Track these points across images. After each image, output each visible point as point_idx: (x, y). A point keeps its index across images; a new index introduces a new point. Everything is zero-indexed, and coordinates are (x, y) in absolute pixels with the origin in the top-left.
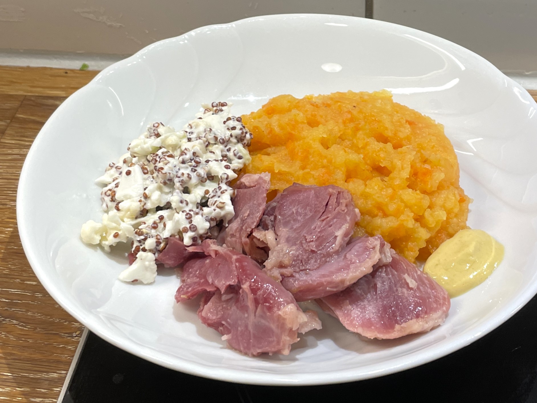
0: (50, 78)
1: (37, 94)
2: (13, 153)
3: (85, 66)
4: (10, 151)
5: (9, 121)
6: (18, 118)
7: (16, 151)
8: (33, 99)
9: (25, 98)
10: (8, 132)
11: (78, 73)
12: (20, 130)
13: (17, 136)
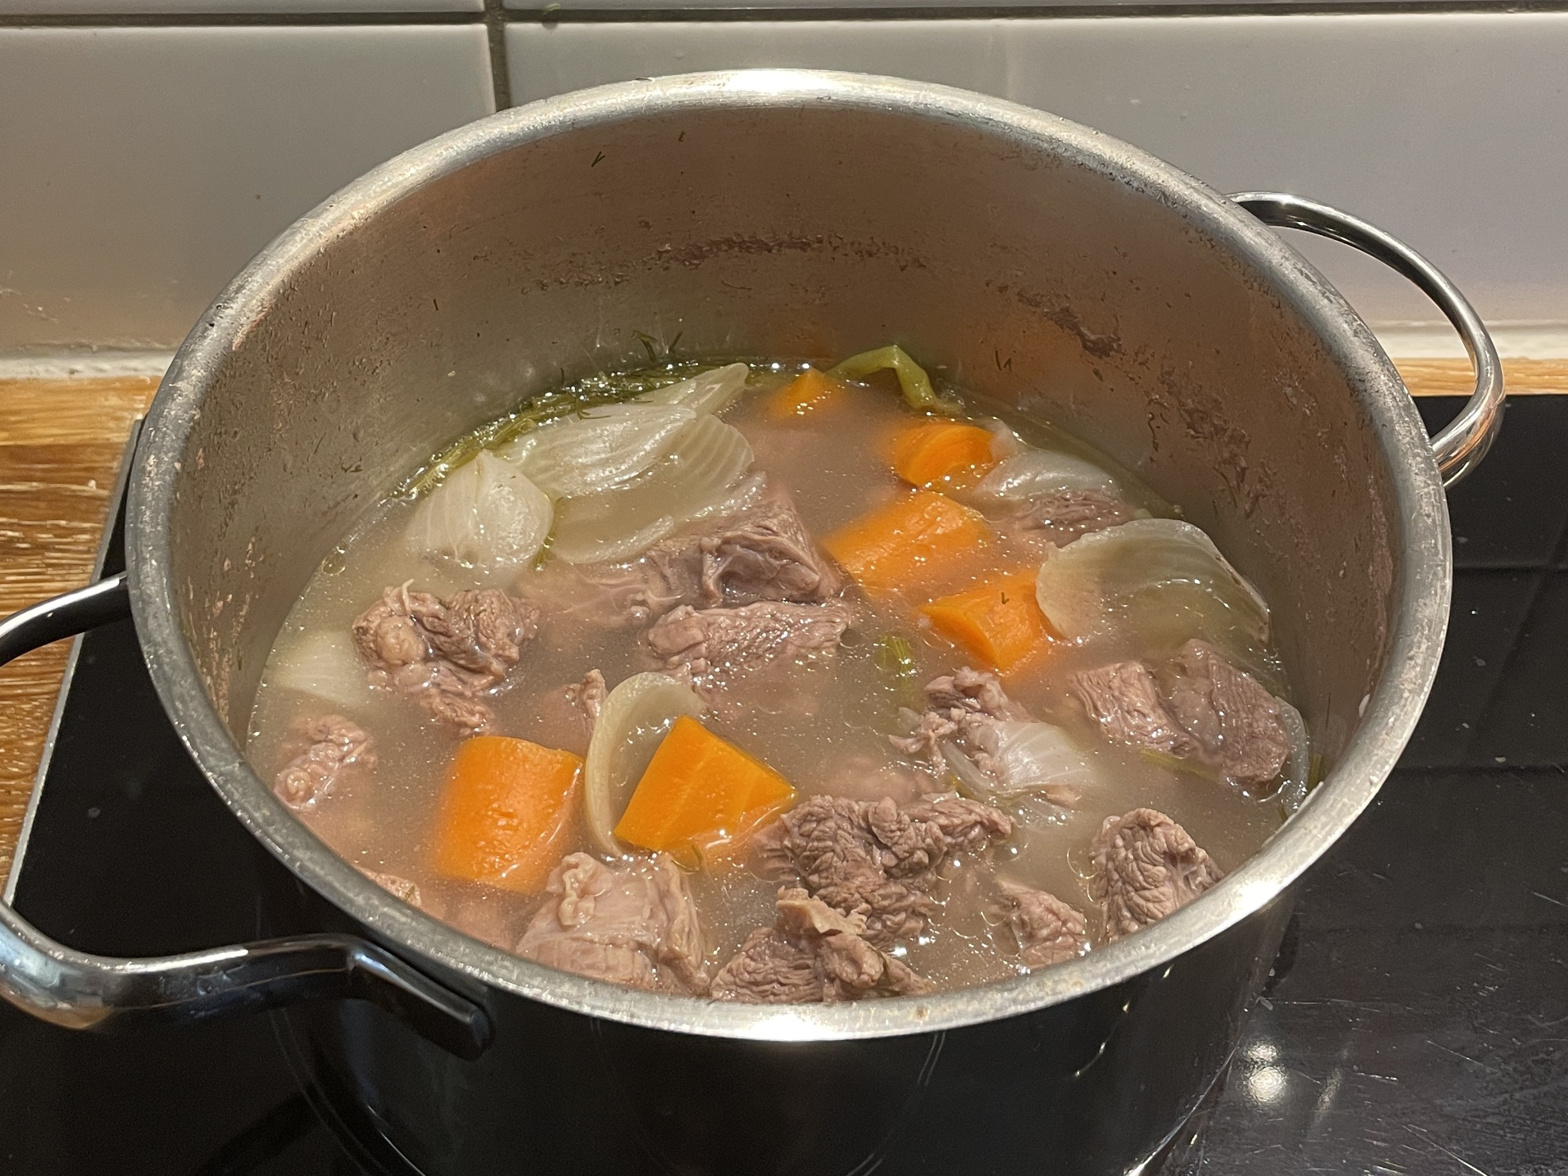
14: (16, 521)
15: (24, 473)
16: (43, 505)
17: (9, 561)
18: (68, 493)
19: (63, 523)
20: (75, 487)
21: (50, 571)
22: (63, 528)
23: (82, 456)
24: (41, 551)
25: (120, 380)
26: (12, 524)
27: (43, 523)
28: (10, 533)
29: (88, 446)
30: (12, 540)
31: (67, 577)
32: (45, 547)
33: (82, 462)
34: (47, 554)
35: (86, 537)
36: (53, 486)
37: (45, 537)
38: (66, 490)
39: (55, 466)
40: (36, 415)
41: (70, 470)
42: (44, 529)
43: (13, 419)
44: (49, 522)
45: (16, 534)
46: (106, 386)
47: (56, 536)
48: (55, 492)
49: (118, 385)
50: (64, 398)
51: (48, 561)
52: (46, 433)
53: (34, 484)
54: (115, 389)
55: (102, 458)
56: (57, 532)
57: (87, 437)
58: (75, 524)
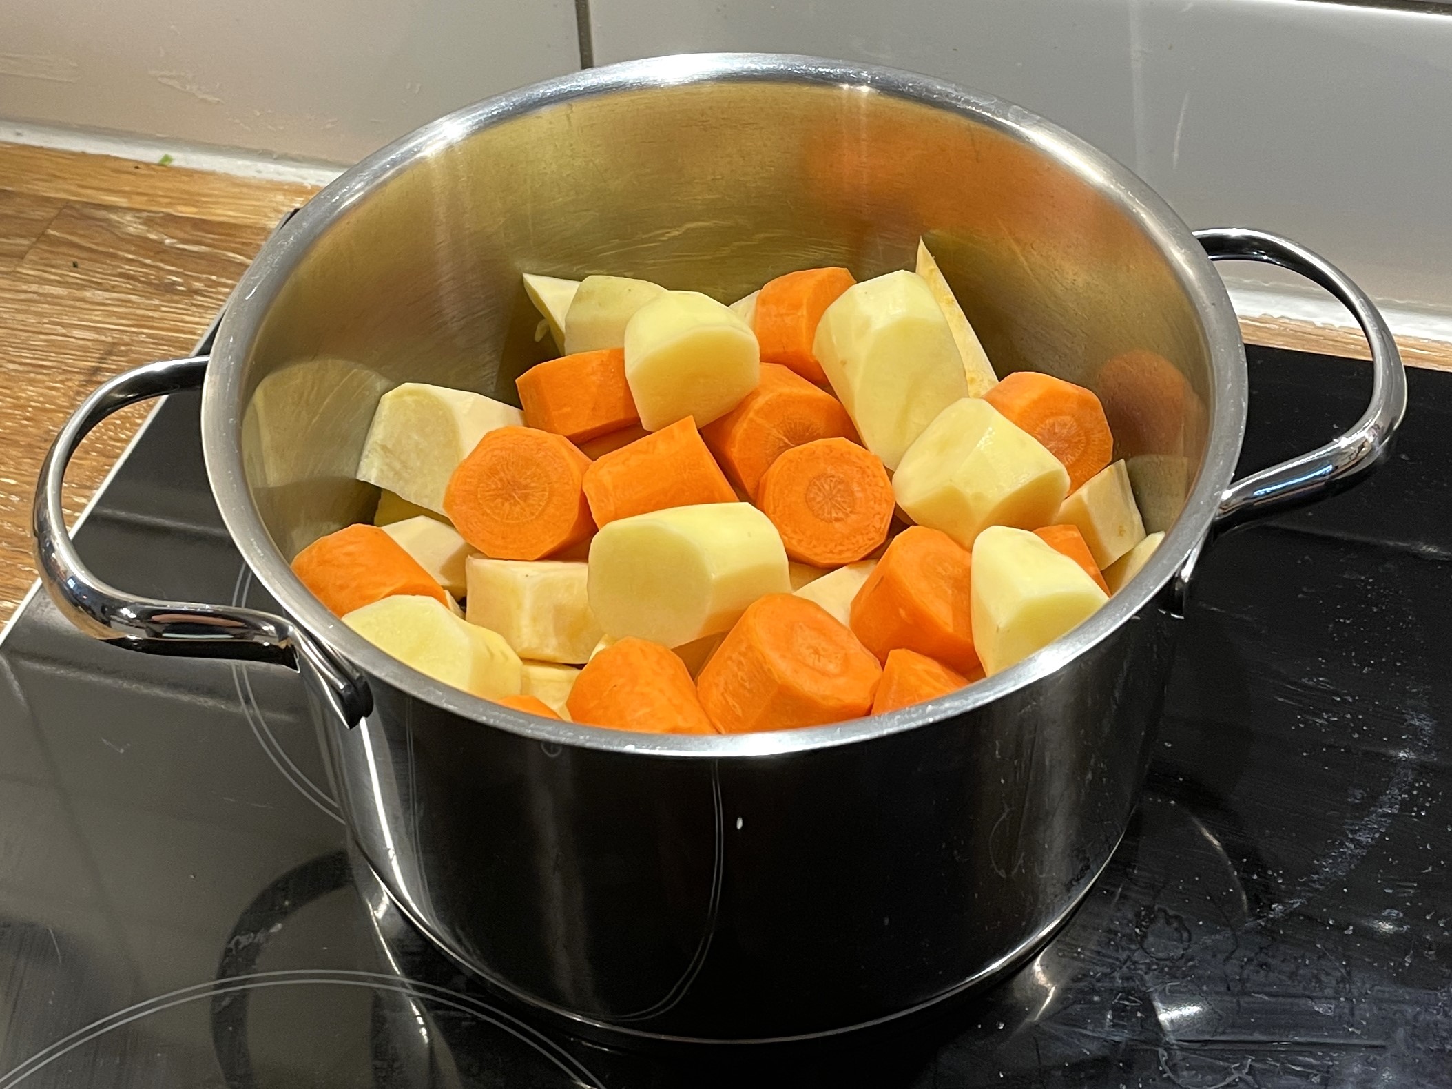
0: (111, 174)
1: (85, 200)
2: (29, 290)
3: (167, 158)
4: (25, 287)
5: (34, 239)
6: (49, 236)
7: (34, 288)
8: (77, 206)
9: (68, 204)
10: (30, 256)
11: (153, 169)
12: (47, 255)
13: (41, 265)
14: (181, 270)
15: (199, 239)
16: (204, 262)
17: (168, 297)
18: (224, 258)
19: (214, 277)
20: (231, 254)
21: (194, 309)
22: (213, 281)
23: (244, 235)
24: (192, 294)
25: (289, 184)
26: (178, 273)
27: (200, 275)
28: (175, 279)
29: (250, 227)
30: (175, 283)
31: (204, 315)
32: (197, 292)
33: (241, 238)
34: (195, 297)
35: (227, 290)
36: (216, 251)
37: (198, 285)
38: (224, 255)
39: (223, 237)
40: (222, 200)
41: (230, 242)
42: (198, 280)
43: (204, 199)
44: (204, 276)
45: (179, 280)
46: (278, 187)
47: (206, 286)
48: (216, 256)
49: (286, 187)
50: (245, 190)
51: (195, 302)
52: (223, 213)
53: (203, 247)
54: (285, 190)
55: (259, 237)
56: (207, 283)
57: (252, 221)
58: (223, 280)
